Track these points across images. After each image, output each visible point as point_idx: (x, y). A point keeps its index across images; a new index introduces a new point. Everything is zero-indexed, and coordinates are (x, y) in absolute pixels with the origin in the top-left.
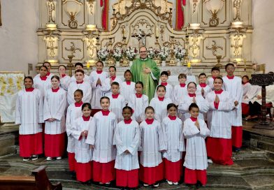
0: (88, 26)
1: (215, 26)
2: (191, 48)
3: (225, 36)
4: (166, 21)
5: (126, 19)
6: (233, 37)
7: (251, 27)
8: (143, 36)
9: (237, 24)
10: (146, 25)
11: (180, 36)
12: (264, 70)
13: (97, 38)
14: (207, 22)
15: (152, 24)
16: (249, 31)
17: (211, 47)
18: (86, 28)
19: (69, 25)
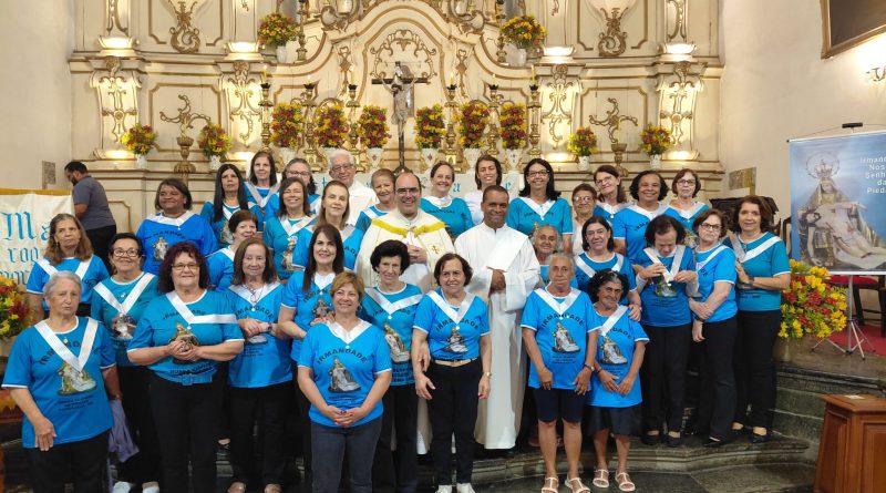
0: (234, 46)
1: (616, 56)
2: (547, 121)
3: (643, 84)
4: (474, 39)
5: (352, 29)
6: (665, 89)
7: (717, 60)
8: (407, 81)
9: (678, 52)
10: (412, 46)
11: (516, 84)
12: (753, 186)
13: (266, 86)
14: (593, 42)
15: (430, 45)
16: (710, 71)
17: (602, 117)
18: (227, 52)
19: (174, 40)
